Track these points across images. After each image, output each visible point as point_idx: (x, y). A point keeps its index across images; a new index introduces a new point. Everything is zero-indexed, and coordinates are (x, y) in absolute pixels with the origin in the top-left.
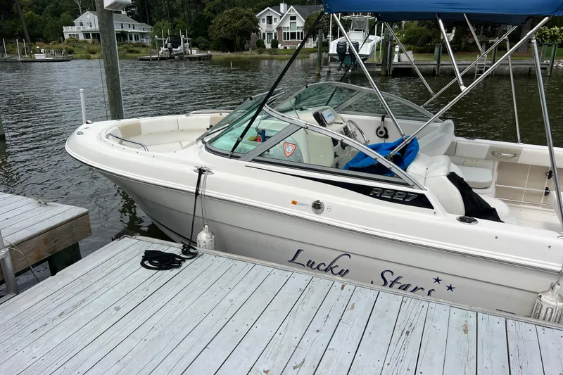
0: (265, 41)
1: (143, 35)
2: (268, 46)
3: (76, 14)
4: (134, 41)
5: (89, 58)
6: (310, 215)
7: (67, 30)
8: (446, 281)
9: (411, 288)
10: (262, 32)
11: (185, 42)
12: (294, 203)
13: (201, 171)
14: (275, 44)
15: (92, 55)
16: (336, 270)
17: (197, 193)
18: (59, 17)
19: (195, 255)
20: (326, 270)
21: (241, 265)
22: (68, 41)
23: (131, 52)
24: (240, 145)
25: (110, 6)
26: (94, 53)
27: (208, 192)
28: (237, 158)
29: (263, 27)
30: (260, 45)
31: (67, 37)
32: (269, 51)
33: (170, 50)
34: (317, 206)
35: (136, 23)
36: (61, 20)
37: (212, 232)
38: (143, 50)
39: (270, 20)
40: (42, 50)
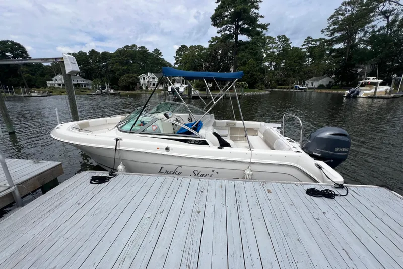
0: (143, 87)
1: (88, 85)
2: (144, 89)
3: (53, 76)
4: (83, 87)
5: (61, 95)
6: (165, 153)
7: (49, 83)
8: (216, 170)
9: (204, 175)
10: (141, 83)
11: (108, 87)
12: (158, 149)
13: (117, 140)
14: (147, 88)
15: (63, 94)
16: (177, 173)
17: (116, 149)
18: (44, 77)
19: (115, 175)
20: (173, 173)
21: (135, 177)
22: (50, 88)
23: (83, 92)
24: (134, 128)
25: (69, 72)
26: (63, 93)
27: (121, 148)
28: (133, 133)
29: (141, 81)
30: (141, 88)
31: (49, 85)
32: (145, 90)
33: (101, 91)
34: (167, 149)
35: (84, 80)
36: (46, 78)
37: (124, 164)
38: (88, 91)
39: (144, 79)
40: (36, 92)
